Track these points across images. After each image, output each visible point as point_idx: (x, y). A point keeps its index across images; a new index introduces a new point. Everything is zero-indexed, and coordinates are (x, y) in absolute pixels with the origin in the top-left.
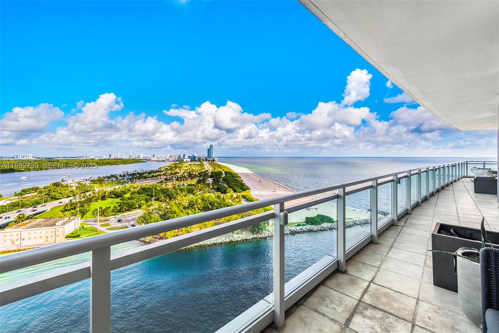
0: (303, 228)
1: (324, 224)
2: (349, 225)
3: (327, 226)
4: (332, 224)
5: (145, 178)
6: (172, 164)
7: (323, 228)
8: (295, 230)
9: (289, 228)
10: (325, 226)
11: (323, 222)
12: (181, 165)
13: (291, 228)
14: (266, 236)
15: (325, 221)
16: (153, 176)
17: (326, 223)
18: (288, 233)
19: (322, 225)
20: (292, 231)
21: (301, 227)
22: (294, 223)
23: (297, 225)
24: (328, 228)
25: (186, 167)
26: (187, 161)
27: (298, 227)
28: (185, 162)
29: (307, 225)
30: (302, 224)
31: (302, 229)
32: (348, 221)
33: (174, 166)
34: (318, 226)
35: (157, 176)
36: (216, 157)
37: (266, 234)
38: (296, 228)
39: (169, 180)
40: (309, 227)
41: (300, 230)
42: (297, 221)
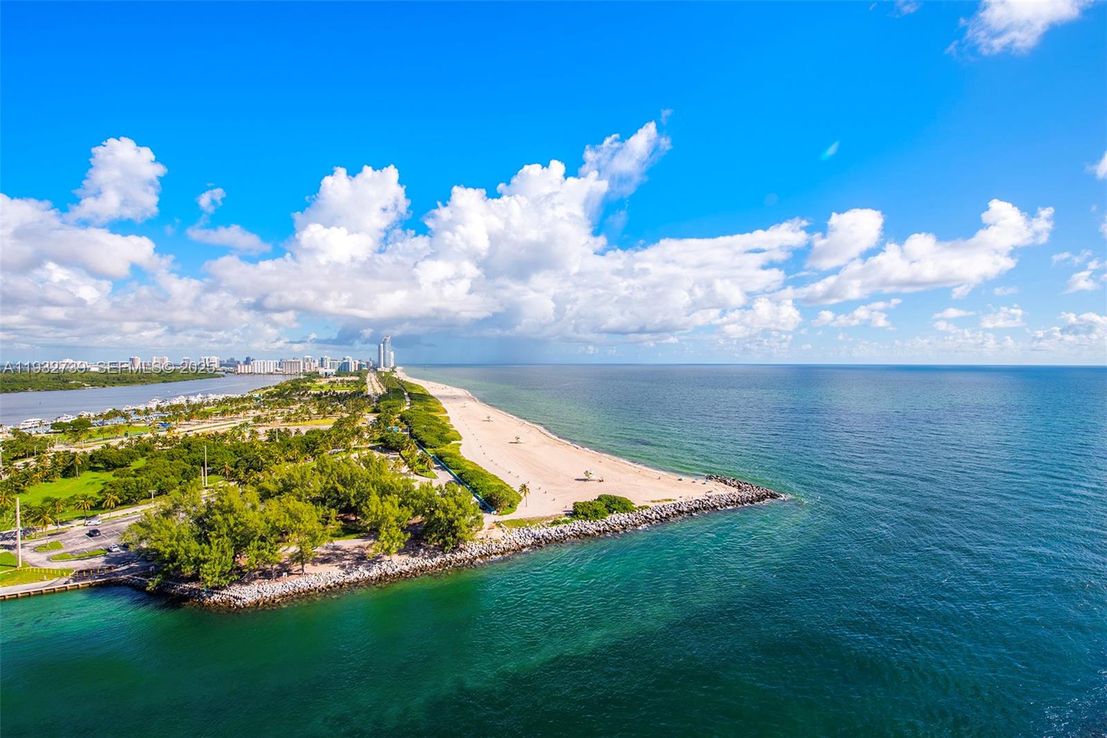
0: (564, 530)
1: (613, 516)
2: (667, 514)
3: (618, 521)
4: (630, 515)
5: (206, 415)
6: (288, 382)
7: (608, 525)
8: (546, 535)
9: (533, 531)
10: (614, 522)
11: (611, 512)
12: (308, 384)
13: (537, 532)
14: (473, 554)
15: (615, 509)
16: (223, 413)
17: (617, 513)
18: (530, 543)
19: (608, 518)
20: (538, 539)
21: (561, 527)
22: (547, 518)
23: (551, 521)
24: (621, 524)
25: (321, 387)
26: (326, 373)
27: (555, 527)
28: (321, 377)
29: (575, 521)
30: (563, 519)
31: (561, 531)
32: (663, 507)
33: (290, 385)
34: (600, 522)
35: (239, 410)
36: (400, 365)
37: (476, 551)
38: (550, 529)
39: (266, 420)
40: (578, 525)
41: (557, 534)
42: (554, 514)
